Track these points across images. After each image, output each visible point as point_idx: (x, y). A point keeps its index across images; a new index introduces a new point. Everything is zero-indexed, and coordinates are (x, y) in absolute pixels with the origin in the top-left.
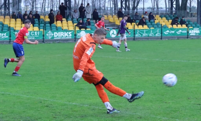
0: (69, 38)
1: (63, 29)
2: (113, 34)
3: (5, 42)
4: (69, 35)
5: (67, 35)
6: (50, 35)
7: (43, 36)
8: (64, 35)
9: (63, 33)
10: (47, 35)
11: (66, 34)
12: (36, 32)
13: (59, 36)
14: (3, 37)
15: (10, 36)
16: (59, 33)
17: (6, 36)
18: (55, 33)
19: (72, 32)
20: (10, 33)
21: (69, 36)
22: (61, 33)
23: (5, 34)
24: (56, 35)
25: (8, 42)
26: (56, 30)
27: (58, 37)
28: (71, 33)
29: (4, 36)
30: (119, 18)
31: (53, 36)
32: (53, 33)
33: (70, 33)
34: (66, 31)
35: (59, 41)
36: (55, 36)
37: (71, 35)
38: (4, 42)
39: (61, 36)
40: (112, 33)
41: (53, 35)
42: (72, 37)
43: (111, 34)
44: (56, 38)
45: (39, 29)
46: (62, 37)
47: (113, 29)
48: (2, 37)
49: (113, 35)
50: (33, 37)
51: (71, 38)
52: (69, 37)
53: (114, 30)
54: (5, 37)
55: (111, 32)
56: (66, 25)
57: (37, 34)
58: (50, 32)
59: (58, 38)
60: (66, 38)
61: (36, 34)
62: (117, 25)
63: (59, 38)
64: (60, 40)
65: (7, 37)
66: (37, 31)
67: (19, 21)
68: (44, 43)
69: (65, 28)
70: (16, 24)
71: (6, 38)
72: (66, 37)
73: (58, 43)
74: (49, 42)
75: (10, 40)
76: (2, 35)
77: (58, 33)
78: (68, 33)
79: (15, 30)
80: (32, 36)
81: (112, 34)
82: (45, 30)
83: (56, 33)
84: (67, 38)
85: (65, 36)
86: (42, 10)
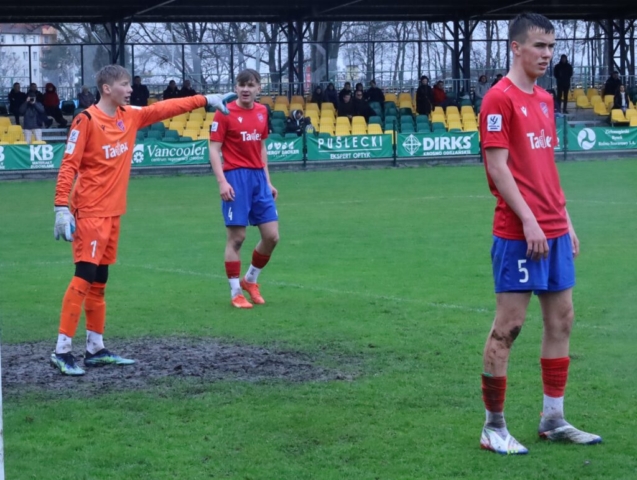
0: (465, 152)
1: (447, 129)
2: (586, 139)
3: (292, 165)
4: (465, 144)
5: (459, 145)
6: (412, 145)
7: (394, 147)
8: (450, 144)
9: (447, 139)
10: (404, 145)
11: (456, 143)
12: (374, 139)
13: (437, 148)
14: (287, 152)
15: (305, 151)
16: (437, 139)
17: (295, 149)
18: (425, 140)
19: (472, 135)
20: (305, 141)
21: (465, 147)
22: (443, 139)
23: (292, 143)
24: (428, 144)
25: (299, 165)
26: (428, 131)
27: (433, 150)
28: (469, 138)
29: (287, 149)
30: (603, 97)
31: (422, 147)
32: (421, 141)
33: (466, 139)
34: (457, 133)
35: (435, 162)
36: (426, 148)
37: (469, 145)
38: (288, 165)
39: (442, 148)
40: (584, 137)
41: (419, 144)
42: (471, 149)
43: (580, 140)
44: (428, 154)
45: (383, 130)
46: (446, 149)
47: (588, 126)
48: (283, 153)
49: (585, 143)
50: (365, 152)
51: (469, 152)
52: (464, 150)
53: (590, 131)
54: (291, 152)
55: (582, 134)
56: (457, 116)
57: (378, 144)
58: (412, 136)
59: (433, 154)
60: (456, 153)
61: (374, 143)
62: (599, 115)
63: (437, 154)
64: (439, 160)
65: (297, 152)
66: (378, 136)
67: (328, 108)
68: (395, 168)
69: (454, 124)
71: (295, 155)
72: (457, 149)
73: (433, 166)
74: (409, 166)
75: (305, 159)
76: (284, 147)
77: (434, 139)
78: (460, 138)
79: (318, 133)
80: (362, 147)
81: (584, 140)
82: (400, 131)
83: (430, 140)
84: (460, 153)
85: (454, 148)
86: (395, 77)
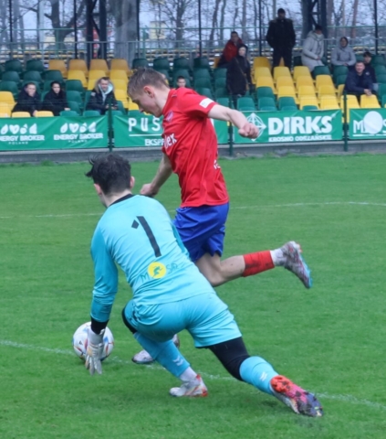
0: (324, 138)
1: (298, 106)
4: (323, 126)
5: (316, 128)
8: (304, 126)
9: (301, 119)
11: (312, 124)
13: (286, 132)
14: (86, 136)
15: (111, 134)
16: (287, 120)
17: (97, 132)
18: (272, 121)
19: (334, 115)
20: (110, 121)
21: (324, 130)
22: (294, 119)
23: (94, 124)
24: (276, 126)
26: (274, 108)
27: (282, 134)
28: (329, 118)
29: (87, 132)
31: (267, 130)
32: (266, 122)
33: (326, 119)
34: (311, 111)
35: (285, 151)
36: (272, 132)
37: (329, 128)
38: (87, 154)
39: (294, 132)
41: (264, 126)
42: (332, 134)
44: (275, 140)
46: (298, 134)
51: (329, 137)
52: (323, 134)
56: (311, 89)
58: (253, 115)
59: (282, 139)
60: (313, 138)
63: (287, 139)
64: (289, 147)
65: (100, 136)
68: (231, 158)
69: (307, 100)
71: (97, 140)
72: (314, 133)
73: (282, 155)
74: (250, 155)
75: (111, 146)
76: (83, 129)
77: (282, 120)
78: (317, 118)
79: (127, 110)
83: (277, 120)
84: (317, 138)
85: (309, 132)
86: (212, 36)
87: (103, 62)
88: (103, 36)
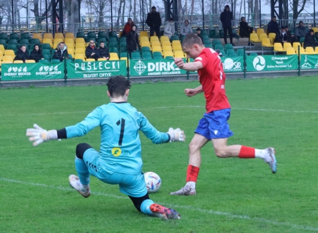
0: (177, 73)
1: (163, 57)
2: (259, 63)
3: (57, 82)
5: (173, 68)
6: (140, 67)
7: (128, 69)
8: (166, 67)
9: (165, 63)
10: (135, 67)
11: (171, 66)
12: (113, 63)
13: (157, 70)
14: (53, 73)
15: (66, 72)
16: (157, 64)
17: (59, 70)
18: (149, 64)
20: (65, 65)
22: (161, 63)
23: (57, 67)
24: (151, 67)
25: (61, 82)
26: (151, 58)
27: (155, 71)
29: (53, 71)
30: (268, 34)
31: (147, 69)
32: (147, 65)
34: (170, 59)
35: (156, 80)
36: (149, 70)
38: (53, 82)
39: (161, 70)
40: (258, 62)
41: (145, 67)
43: (254, 64)
44: (151, 74)
45: (119, 57)
46: (163, 71)
47: (260, 54)
48: (50, 73)
49: (258, 66)
50: (108, 72)
51: (179, 73)
52: (176, 71)
53: (260, 57)
54: (56, 73)
55: (256, 60)
56: (170, 47)
57: (117, 67)
58: (140, 61)
59: (155, 74)
60: (171, 73)
61: (114, 67)
62: (266, 47)
63: (158, 74)
64: (159, 78)
65: (60, 72)
66: (116, 61)
67: (80, 42)
69: (168, 53)
70: (75, 48)
71: (59, 75)
72: (171, 71)
73: (155, 82)
74: (138, 82)
75: (66, 78)
76: (51, 69)
77: (155, 64)
79: (74, 59)
80: (105, 69)
81: (257, 64)
82: (131, 58)
83: (152, 64)
84: (173, 73)
85: (169, 70)
87: (61, 34)
88: (61, 20)
